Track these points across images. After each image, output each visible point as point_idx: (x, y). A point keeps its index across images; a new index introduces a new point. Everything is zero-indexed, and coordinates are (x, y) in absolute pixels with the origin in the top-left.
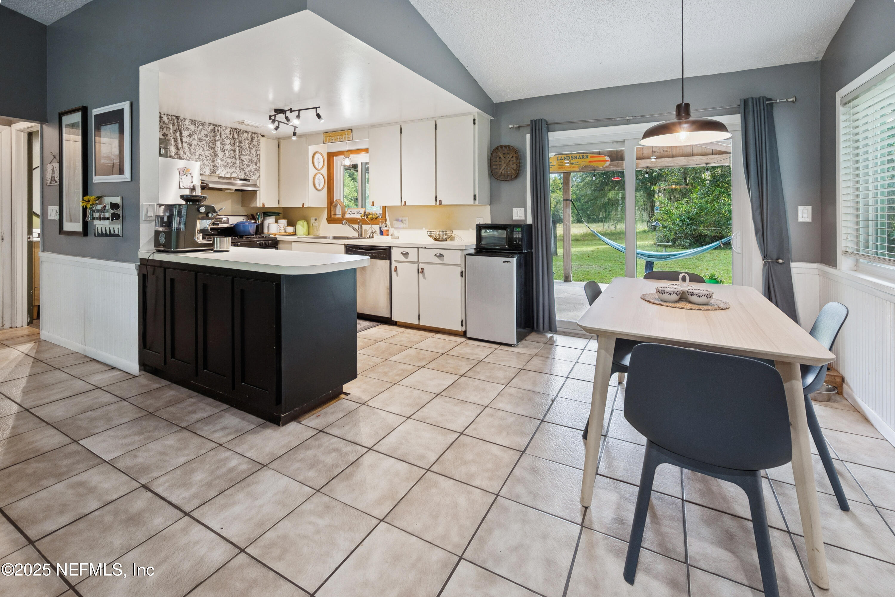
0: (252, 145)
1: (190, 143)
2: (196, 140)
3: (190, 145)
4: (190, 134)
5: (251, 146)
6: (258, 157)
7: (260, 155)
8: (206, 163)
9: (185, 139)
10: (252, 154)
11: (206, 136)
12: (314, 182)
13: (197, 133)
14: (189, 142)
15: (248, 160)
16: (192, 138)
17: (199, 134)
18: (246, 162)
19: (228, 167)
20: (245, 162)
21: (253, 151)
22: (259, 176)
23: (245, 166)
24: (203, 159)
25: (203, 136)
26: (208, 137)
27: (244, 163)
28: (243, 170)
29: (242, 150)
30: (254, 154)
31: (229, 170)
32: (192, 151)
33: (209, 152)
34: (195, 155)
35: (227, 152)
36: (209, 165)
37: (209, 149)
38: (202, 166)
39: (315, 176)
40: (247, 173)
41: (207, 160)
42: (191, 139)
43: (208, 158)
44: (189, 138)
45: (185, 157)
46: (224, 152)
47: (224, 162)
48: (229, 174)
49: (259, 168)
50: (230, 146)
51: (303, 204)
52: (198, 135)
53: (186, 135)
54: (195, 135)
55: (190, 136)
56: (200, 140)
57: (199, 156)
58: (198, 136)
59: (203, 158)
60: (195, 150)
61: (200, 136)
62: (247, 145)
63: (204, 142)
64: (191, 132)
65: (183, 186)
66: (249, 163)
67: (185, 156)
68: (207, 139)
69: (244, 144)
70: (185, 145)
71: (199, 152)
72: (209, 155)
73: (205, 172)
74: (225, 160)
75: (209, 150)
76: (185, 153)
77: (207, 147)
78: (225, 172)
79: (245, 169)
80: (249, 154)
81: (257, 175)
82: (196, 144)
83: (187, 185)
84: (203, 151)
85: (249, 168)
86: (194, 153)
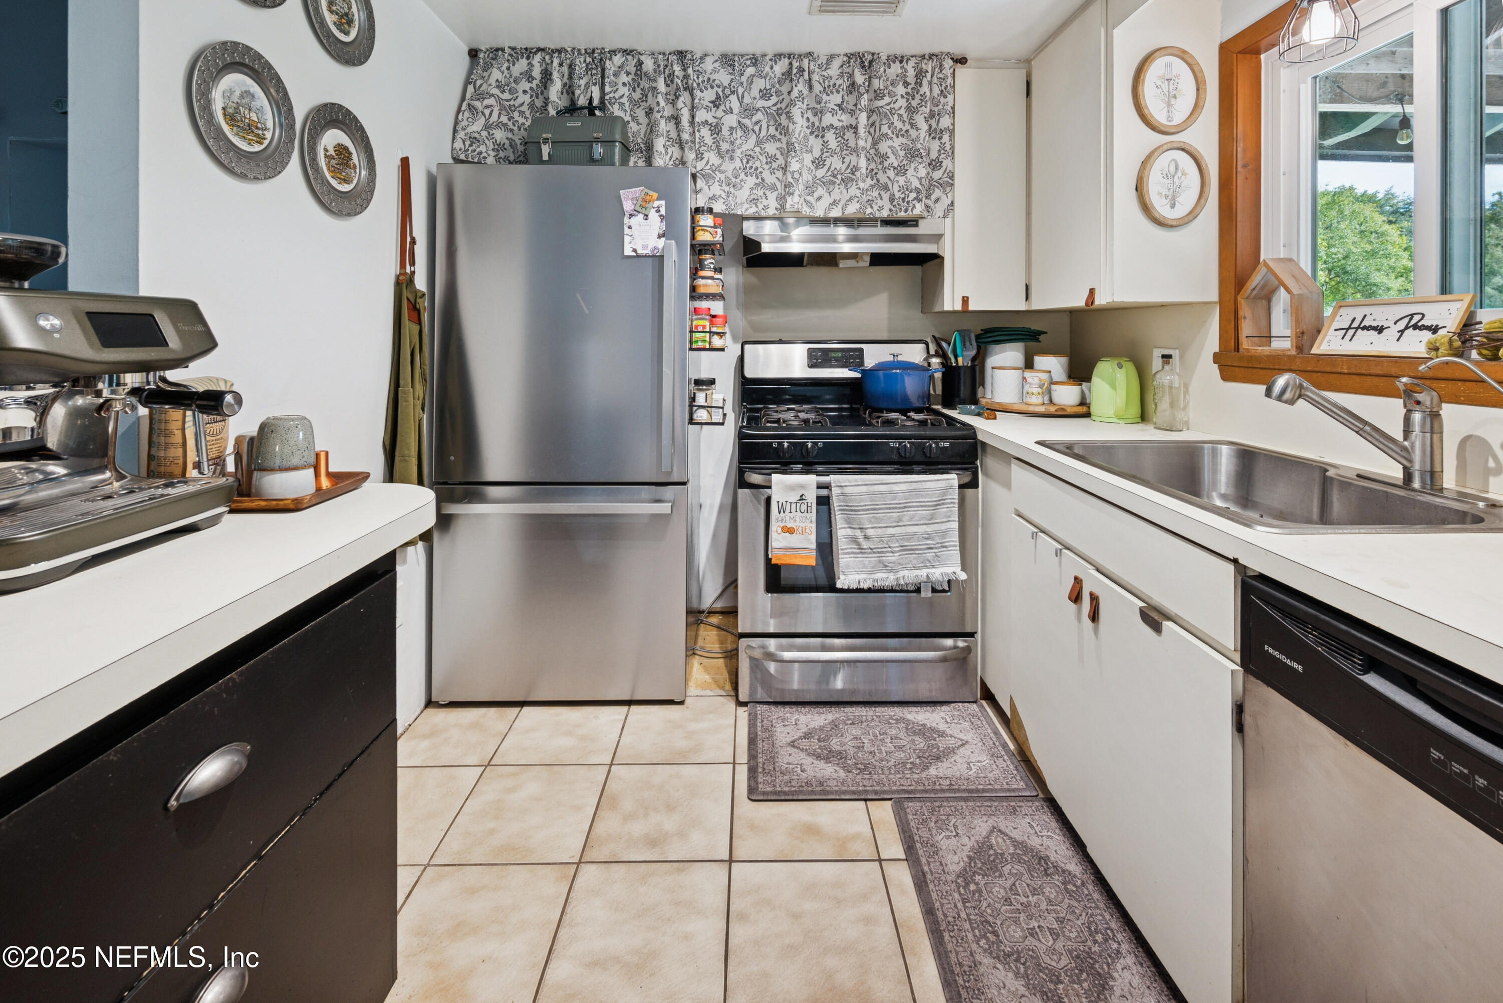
0: (918, 97)
1: (717, 124)
2: (736, 111)
3: (716, 129)
4: (718, 97)
5: (914, 103)
6: (946, 138)
7: (952, 133)
8: (770, 179)
9: (701, 116)
10: (917, 129)
11: (765, 94)
12: (1140, 188)
13: (741, 90)
14: (715, 121)
15: (902, 153)
16: (722, 107)
17: (746, 94)
18: (892, 160)
19: (835, 183)
20: (890, 161)
21: (920, 120)
22: (952, 204)
23: (891, 173)
24: (760, 170)
25: (758, 96)
26: (774, 99)
27: (886, 164)
28: (886, 188)
29: (881, 121)
30: (924, 127)
31: (838, 193)
32: (725, 146)
33: (778, 145)
34: (732, 158)
35: (830, 136)
36: (778, 184)
37: (777, 134)
38: (754, 192)
39: (1145, 164)
40: (897, 195)
41: (772, 172)
42: (720, 113)
43: (775, 165)
44: (714, 109)
45: (699, 168)
46: (823, 137)
47: (826, 168)
48: (840, 207)
49: (952, 177)
50: (839, 113)
51: (1092, 291)
52: (743, 97)
53: (706, 103)
54: (733, 98)
55: (716, 103)
56: (748, 111)
57: (745, 161)
58: (741, 100)
59: (758, 164)
60: (732, 143)
61: (747, 100)
62: (902, 103)
63: (759, 116)
64: (720, 91)
65: (635, 250)
66: (905, 162)
67: (700, 165)
68: (770, 103)
69: (887, 99)
70: (705, 132)
71: (744, 148)
72: (779, 156)
73: (766, 208)
74: (828, 163)
75: (779, 140)
76: (699, 156)
77: (772, 130)
78: (827, 200)
79: (890, 184)
80: (907, 131)
81: (945, 201)
82: (735, 125)
83: (645, 247)
84: (759, 142)
85: (901, 180)
86: (728, 151)
